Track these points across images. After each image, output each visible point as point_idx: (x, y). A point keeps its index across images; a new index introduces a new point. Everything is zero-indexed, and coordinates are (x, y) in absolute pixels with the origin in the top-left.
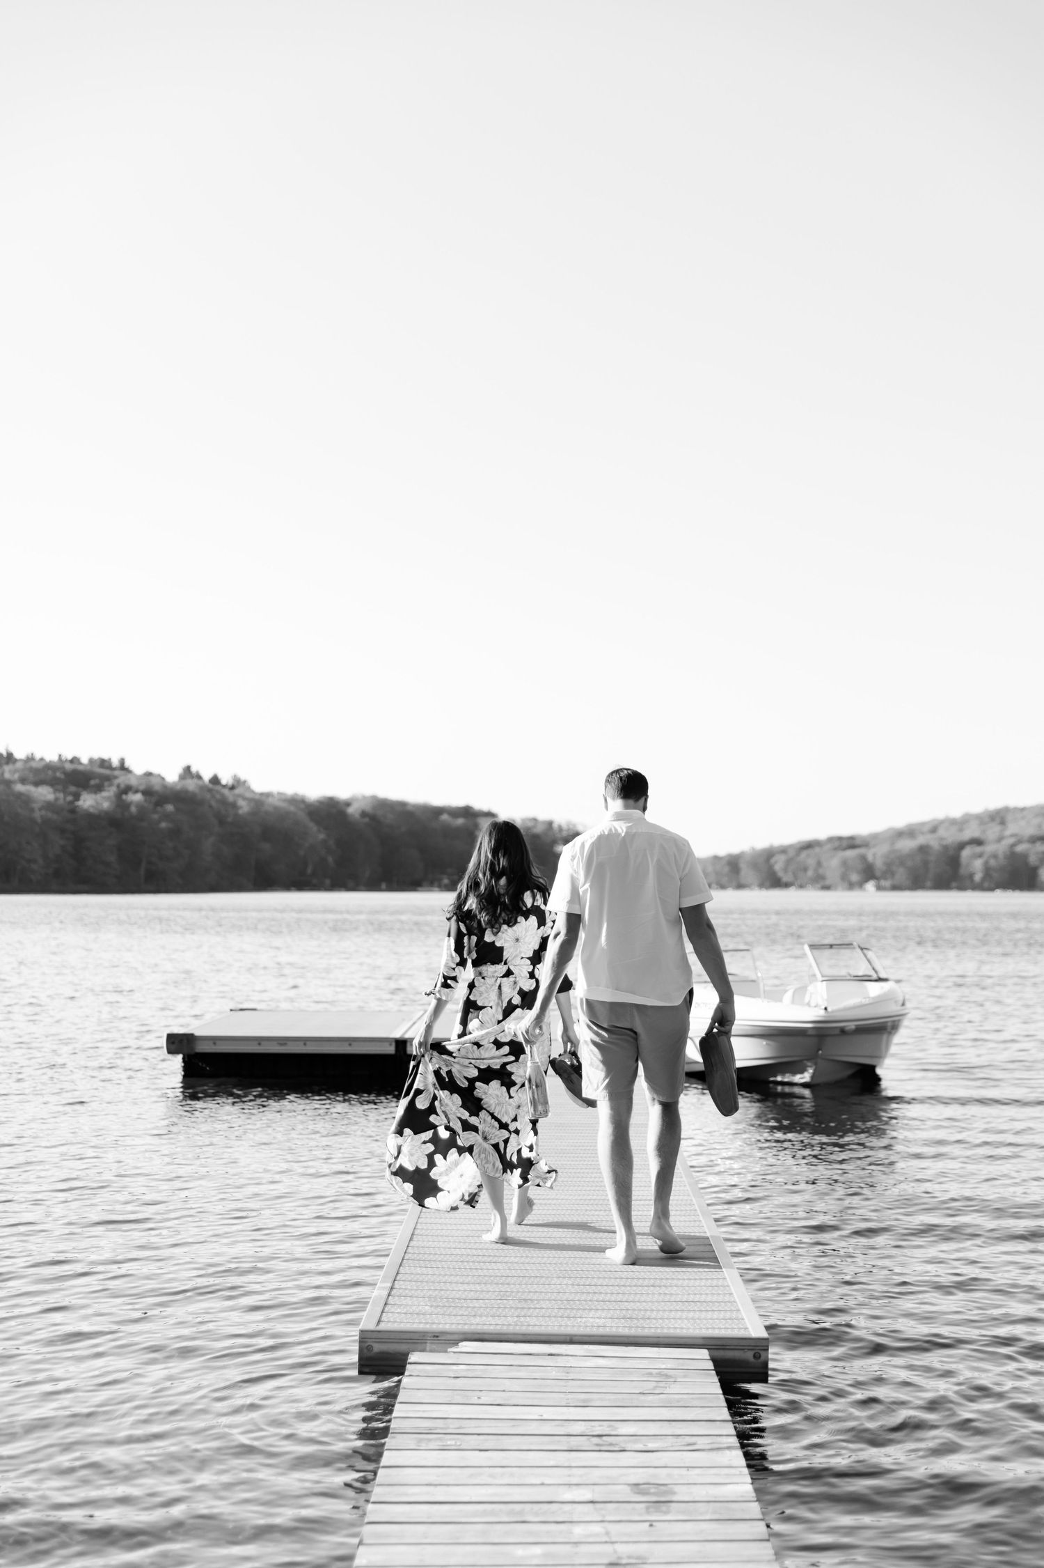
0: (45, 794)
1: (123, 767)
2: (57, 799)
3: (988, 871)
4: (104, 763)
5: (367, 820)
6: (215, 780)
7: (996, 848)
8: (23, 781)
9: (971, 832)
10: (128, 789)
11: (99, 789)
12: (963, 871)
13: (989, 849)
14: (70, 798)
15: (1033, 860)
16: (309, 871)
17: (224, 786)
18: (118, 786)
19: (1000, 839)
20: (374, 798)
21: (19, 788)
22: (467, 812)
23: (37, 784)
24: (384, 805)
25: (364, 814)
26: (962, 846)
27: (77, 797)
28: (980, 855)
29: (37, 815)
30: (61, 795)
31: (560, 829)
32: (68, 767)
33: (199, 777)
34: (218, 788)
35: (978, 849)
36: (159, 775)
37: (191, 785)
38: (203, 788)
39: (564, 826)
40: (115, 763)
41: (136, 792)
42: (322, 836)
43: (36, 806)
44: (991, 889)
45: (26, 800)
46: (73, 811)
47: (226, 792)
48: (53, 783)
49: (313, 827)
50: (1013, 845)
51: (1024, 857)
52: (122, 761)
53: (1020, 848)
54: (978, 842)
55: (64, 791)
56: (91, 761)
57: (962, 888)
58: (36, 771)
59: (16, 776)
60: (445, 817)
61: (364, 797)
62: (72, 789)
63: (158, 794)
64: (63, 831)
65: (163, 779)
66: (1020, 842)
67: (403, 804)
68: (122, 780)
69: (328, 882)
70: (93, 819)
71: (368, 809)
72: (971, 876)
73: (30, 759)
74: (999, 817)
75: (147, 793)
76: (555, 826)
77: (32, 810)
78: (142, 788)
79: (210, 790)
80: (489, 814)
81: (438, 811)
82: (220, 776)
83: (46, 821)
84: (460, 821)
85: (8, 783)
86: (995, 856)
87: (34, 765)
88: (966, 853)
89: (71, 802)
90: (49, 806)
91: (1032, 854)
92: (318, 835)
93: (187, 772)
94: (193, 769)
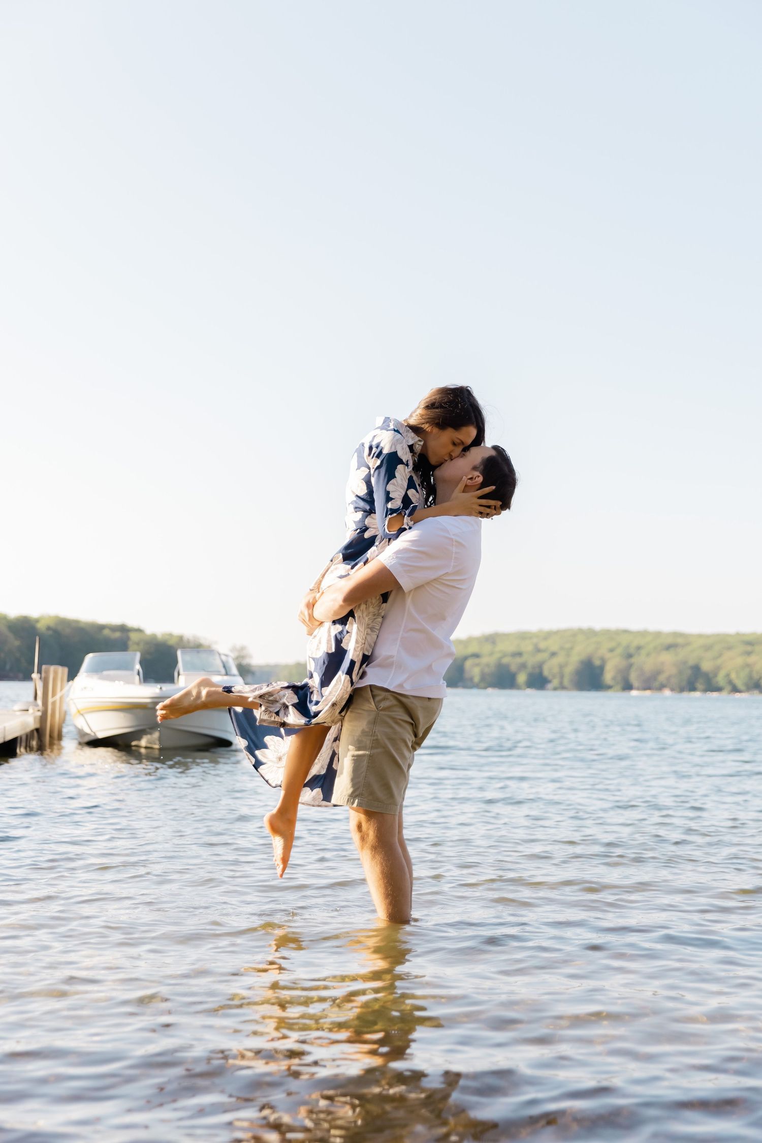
3: (483, 677)
5: (50, 632)
7: (489, 660)
9: (473, 649)
12: (467, 675)
13: (484, 660)
15: (513, 668)
16: (8, 667)
19: (491, 654)
20: (56, 617)
22: (123, 629)
24: (63, 622)
25: (49, 628)
26: (466, 658)
28: (478, 665)
31: (188, 641)
35: (476, 661)
39: (191, 638)
42: (17, 643)
44: (485, 688)
49: (11, 637)
50: (501, 658)
51: (507, 666)
53: (506, 660)
54: (476, 656)
57: (465, 687)
60: (106, 632)
61: (50, 617)
66: (505, 655)
67: (77, 622)
69: (21, 675)
71: (52, 624)
72: (471, 679)
74: (492, 639)
76: (185, 639)
80: (139, 631)
81: (102, 627)
84: (117, 635)
86: (488, 665)
88: (468, 664)
91: (513, 664)
92: (15, 643)
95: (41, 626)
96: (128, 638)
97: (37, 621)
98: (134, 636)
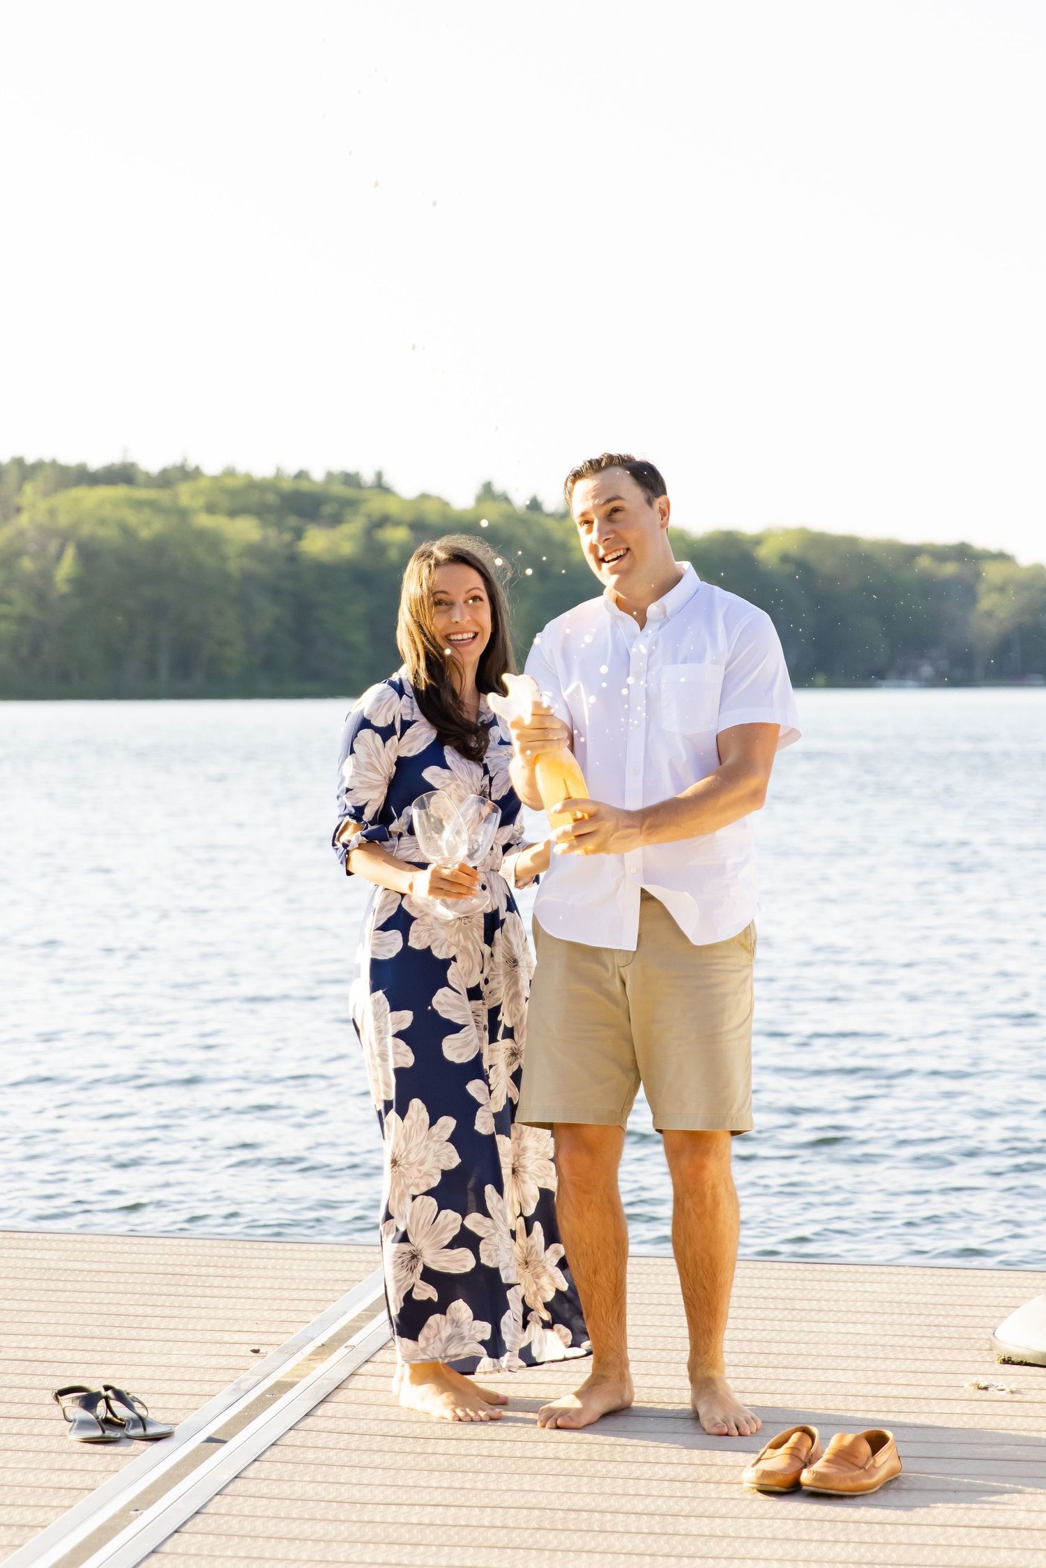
0: (245, 530)
1: (380, 486)
2: (265, 539)
4: (351, 480)
5: (789, 568)
6: (535, 505)
8: (211, 509)
10: (383, 521)
11: (336, 520)
14: (287, 537)
17: (552, 515)
18: (369, 516)
20: (803, 532)
21: (204, 521)
22: (963, 553)
23: (233, 513)
24: (819, 541)
25: (785, 558)
27: (299, 534)
29: (233, 566)
30: (272, 533)
32: (287, 486)
33: (506, 499)
34: (536, 517)
36: (439, 499)
37: (492, 513)
38: (514, 518)
40: (368, 477)
41: (397, 523)
43: (231, 551)
45: (213, 541)
46: (293, 558)
47: (550, 524)
48: (260, 512)
52: (379, 475)
55: (280, 525)
56: (330, 476)
58: (233, 493)
59: (200, 502)
60: (924, 562)
61: (787, 532)
62: (293, 521)
63: (435, 529)
64: (276, 593)
65: (447, 504)
67: (851, 541)
68: (376, 505)
70: (327, 572)
71: (793, 548)
73: (230, 473)
75: (418, 526)
77: (224, 559)
78: (409, 517)
79: (523, 521)
80: (1001, 557)
81: (912, 553)
82: (540, 499)
83: (248, 578)
84: (950, 569)
85: (183, 514)
87: (230, 483)
89: (290, 545)
90: (253, 551)
93: (487, 492)
94: (498, 487)
95: (766, 553)
96: (978, 575)
97: (757, 541)
98: (992, 572)
